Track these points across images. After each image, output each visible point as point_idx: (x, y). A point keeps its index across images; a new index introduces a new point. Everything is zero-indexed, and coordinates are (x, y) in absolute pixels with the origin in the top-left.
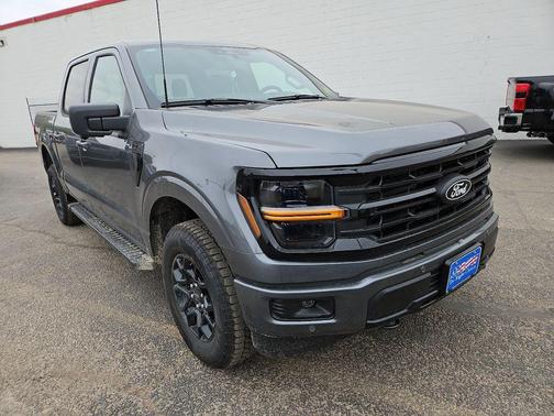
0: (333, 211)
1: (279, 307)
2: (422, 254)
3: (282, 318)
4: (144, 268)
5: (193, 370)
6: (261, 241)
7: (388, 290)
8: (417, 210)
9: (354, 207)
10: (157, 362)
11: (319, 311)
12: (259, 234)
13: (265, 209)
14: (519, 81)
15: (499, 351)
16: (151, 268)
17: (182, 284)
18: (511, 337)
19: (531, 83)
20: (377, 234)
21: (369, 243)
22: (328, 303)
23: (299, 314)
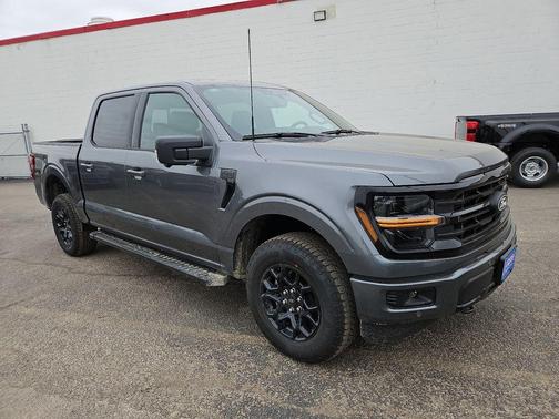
0: (432, 219)
1: (393, 298)
2: (486, 253)
3: (394, 307)
4: (216, 284)
5: (291, 369)
6: (378, 245)
7: (471, 280)
8: (480, 218)
9: (448, 215)
10: (253, 365)
11: (421, 300)
12: (376, 239)
13: (379, 219)
14: (468, 119)
15: (530, 331)
16: (222, 284)
17: (272, 292)
18: (534, 321)
19: (479, 121)
20: (459, 237)
21: (458, 244)
22: (429, 293)
23: (408, 303)
